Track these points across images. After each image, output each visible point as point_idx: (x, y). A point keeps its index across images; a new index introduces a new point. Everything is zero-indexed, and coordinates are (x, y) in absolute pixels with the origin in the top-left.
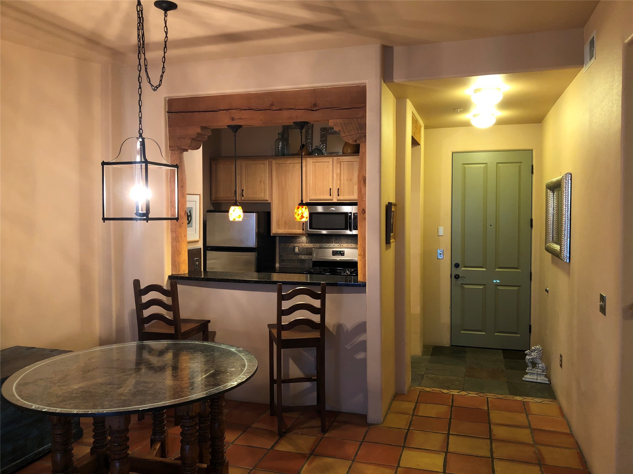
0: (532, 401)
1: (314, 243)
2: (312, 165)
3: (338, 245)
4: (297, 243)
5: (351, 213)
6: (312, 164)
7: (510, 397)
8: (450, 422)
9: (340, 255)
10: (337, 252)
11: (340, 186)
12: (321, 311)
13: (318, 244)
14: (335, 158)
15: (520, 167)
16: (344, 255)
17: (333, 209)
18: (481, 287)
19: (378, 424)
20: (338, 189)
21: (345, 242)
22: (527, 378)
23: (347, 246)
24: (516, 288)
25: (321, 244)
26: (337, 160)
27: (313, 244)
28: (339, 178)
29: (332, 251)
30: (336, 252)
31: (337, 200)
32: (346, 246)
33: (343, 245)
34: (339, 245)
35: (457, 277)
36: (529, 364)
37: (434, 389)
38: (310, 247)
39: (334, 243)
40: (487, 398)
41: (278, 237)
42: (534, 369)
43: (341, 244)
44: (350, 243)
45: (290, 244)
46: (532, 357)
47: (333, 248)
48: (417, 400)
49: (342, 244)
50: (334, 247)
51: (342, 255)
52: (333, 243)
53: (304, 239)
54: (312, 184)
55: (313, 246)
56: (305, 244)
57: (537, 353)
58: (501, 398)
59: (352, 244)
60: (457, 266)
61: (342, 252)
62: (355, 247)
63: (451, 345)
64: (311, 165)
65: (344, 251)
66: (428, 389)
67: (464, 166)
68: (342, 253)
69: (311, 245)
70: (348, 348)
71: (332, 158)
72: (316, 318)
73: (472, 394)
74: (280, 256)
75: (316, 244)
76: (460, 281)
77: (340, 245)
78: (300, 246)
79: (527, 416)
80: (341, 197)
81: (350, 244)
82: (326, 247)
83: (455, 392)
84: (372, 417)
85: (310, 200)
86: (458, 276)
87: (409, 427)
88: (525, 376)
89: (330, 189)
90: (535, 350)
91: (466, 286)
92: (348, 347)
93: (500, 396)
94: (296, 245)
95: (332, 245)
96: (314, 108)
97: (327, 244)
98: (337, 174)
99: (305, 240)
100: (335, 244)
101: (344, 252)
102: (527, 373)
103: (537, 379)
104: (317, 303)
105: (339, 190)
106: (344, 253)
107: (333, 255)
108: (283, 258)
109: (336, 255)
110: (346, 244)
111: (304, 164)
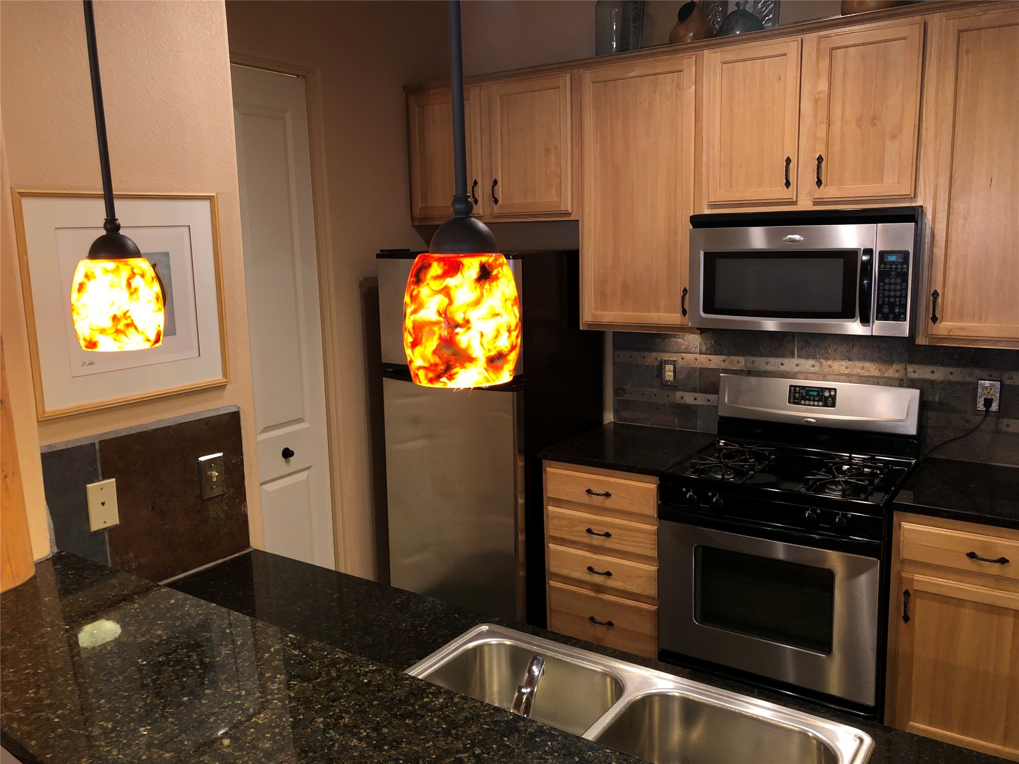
1: (729, 354)
2: (719, 75)
3: (813, 366)
4: (668, 352)
5: (868, 252)
6: (718, 70)
9: (821, 403)
10: (807, 391)
11: (827, 147)
13: (742, 359)
14: (811, 38)
16: (833, 405)
17: (797, 237)
20: (820, 159)
21: (838, 356)
23: (847, 368)
25: (752, 359)
26: (818, 44)
27: (723, 357)
28: (822, 115)
29: (791, 386)
30: (804, 392)
31: (815, 203)
32: (843, 370)
33: (830, 367)
34: (817, 364)
38: (712, 366)
39: (799, 356)
43: (823, 361)
44: (859, 359)
45: (646, 354)
47: (793, 376)
49: (828, 362)
50: (797, 369)
51: (825, 405)
52: (793, 357)
53: (694, 340)
54: (717, 145)
55: (724, 365)
56: (698, 356)
59: (867, 365)
61: (827, 394)
62: (876, 373)
64: (715, 72)
65: (835, 390)
68: (827, 398)
69: (715, 361)
71: (799, 38)
74: (619, 391)
75: (735, 358)
77: (821, 364)
78: (681, 361)
80: (830, 191)
81: (860, 364)
82: (769, 368)
85: (713, 206)
89: (788, 161)
94: (666, 356)
95: (790, 364)
97: (772, 360)
98: (816, 101)
99: (697, 343)
100: (802, 361)
101: (833, 393)
105: (823, 164)
106: (834, 398)
107: (794, 403)
108: (626, 397)
109: (803, 402)
110: (845, 363)
111: (690, 72)
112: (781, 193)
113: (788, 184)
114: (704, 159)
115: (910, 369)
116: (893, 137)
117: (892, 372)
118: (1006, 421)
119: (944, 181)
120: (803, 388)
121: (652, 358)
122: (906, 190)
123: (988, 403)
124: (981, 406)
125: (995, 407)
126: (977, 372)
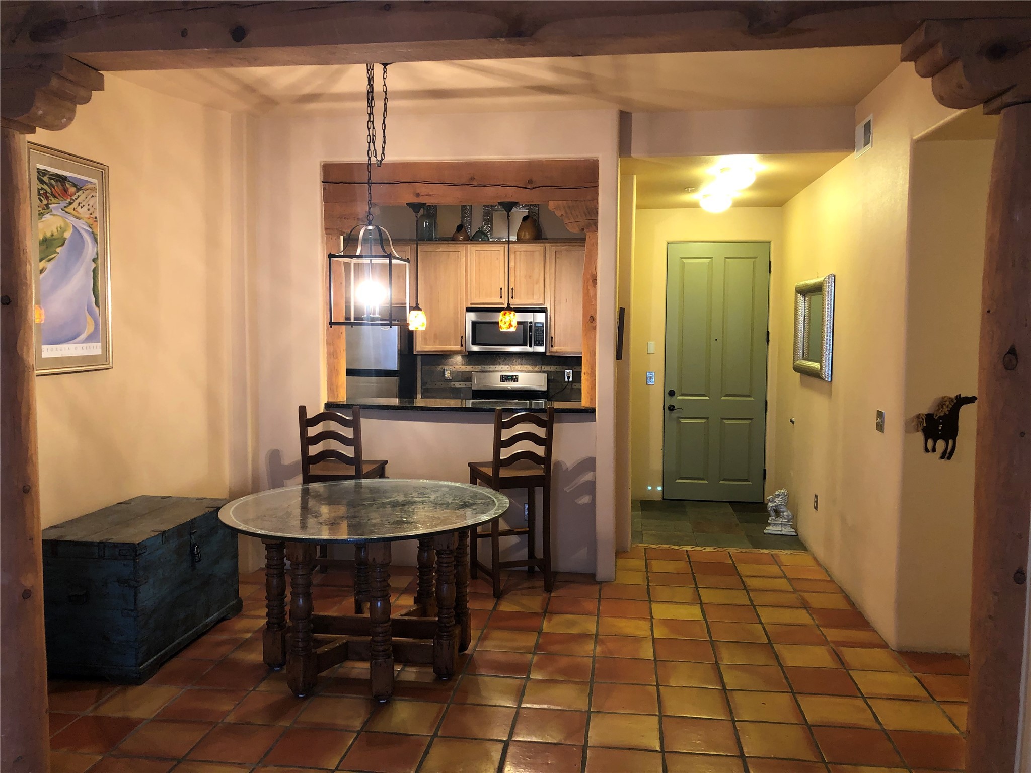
0: (781, 553)
1: (474, 365)
2: (474, 255)
3: (508, 368)
5: (531, 322)
6: (474, 253)
7: (755, 550)
8: (694, 577)
11: (515, 285)
12: (547, 443)
13: (479, 367)
15: (754, 263)
16: (517, 381)
18: (703, 421)
19: (609, 582)
20: (512, 289)
22: (770, 530)
24: (747, 422)
25: (484, 366)
27: (472, 366)
30: (506, 377)
33: (514, 368)
34: (510, 367)
35: (671, 408)
36: (772, 513)
37: (661, 545)
38: (467, 370)
39: (502, 365)
40: (729, 552)
41: (420, 357)
42: (778, 519)
43: (512, 366)
44: (525, 365)
45: (437, 366)
46: (776, 503)
47: (501, 372)
48: (646, 557)
49: (514, 366)
50: (502, 370)
51: (514, 382)
52: (500, 365)
53: (458, 359)
54: (474, 281)
55: (472, 370)
56: (461, 366)
57: (781, 498)
58: (745, 552)
59: (528, 367)
60: (672, 393)
61: (515, 377)
62: (532, 370)
63: (664, 499)
65: (517, 376)
66: (653, 546)
67: (683, 261)
68: (514, 379)
69: (469, 368)
70: (568, 491)
71: (503, 245)
72: (540, 451)
73: (709, 549)
74: (423, 384)
75: (477, 367)
76: (675, 414)
78: (453, 369)
79: (780, 567)
80: (516, 301)
81: (525, 366)
82: (491, 370)
83: (688, 548)
84: (601, 575)
85: (471, 304)
86: (674, 407)
87: (648, 583)
88: (767, 528)
89: (501, 289)
90: (779, 495)
91: (683, 421)
92: (567, 489)
93: (742, 550)
94: (446, 368)
95: (499, 368)
96: (529, 185)
97: (492, 366)
99: (460, 361)
100: (504, 366)
102: (770, 524)
103: (781, 531)
104: (541, 432)
105: (514, 291)
106: (517, 379)
107: (503, 382)
108: (428, 386)
109: (506, 381)
110: (520, 366)
111: (463, 253)
112: (499, 300)
113: (501, 297)
114: (469, 286)
115: (543, 367)
116: (536, 284)
117: (537, 369)
118: (574, 384)
119: (553, 300)
120: (506, 376)
121: (440, 368)
122: (541, 302)
123: (569, 378)
124: (566, 379)
125: (571, 379)
126: (565, 367)
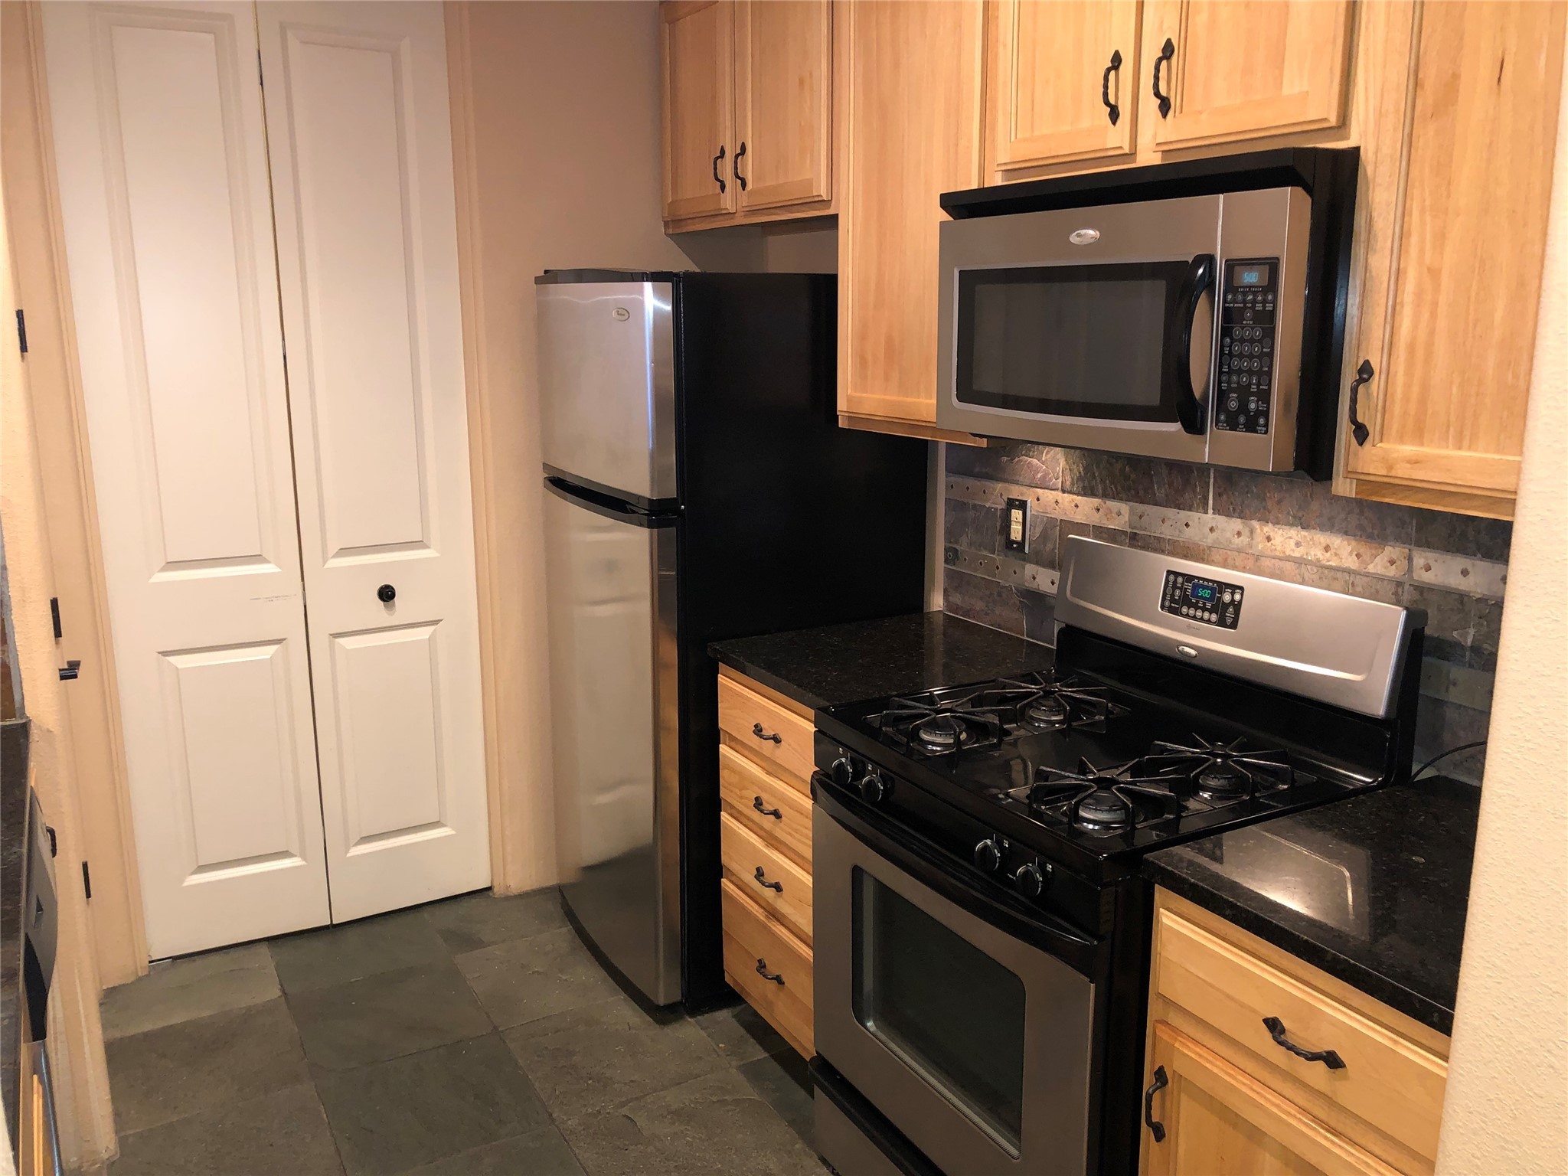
1: (1105, 496)
4: (1017, 483)
9: (1214, 617)
10: (1196, 587)
11: (1181, 18)
16: (1234, 625)
20: (1168, 53)
23: (1298, 544)
27: (1096, 501)
29: (1169, 572)
31: (1164, 153)
32: (1291, 549)
33: (1268, 538)
34: (1246, 532)
38: (1076, 517)
39: (1216, 511)
43: (1255, 524)
45: (990, 487)
47: (1204, 553)
49: (1266, 529)
51: (1221, 622)
55: (1095, 519)
56: (1059, 495)
59: (1337, 541)
61: (1227, 597)
62: (1351, 563)
65: (1242, 590)
68: (1224, 607)
69: (1084, 509)
74: (950, 554)
75: (1115, 506)
78: (1034, 503)
80: (1188, 125)
81: (1322, 538)
82: (1166, 530)
85: (1004, 173)
89: (1117, 60)
94: (1011, 494)
95: (1199, 526)
99: (1060, 469)
101: (1237, 597)
106: (1237, 606)
108: (959, 566)
109: (1184, 610)
110: (1295, 533)
112: (1103, 136)
113: (1114, 115)
115: (1420, 558)
117: (1381, 562)
120: (1189, 578)
121: (997, 493)
122: (1328, 111)
